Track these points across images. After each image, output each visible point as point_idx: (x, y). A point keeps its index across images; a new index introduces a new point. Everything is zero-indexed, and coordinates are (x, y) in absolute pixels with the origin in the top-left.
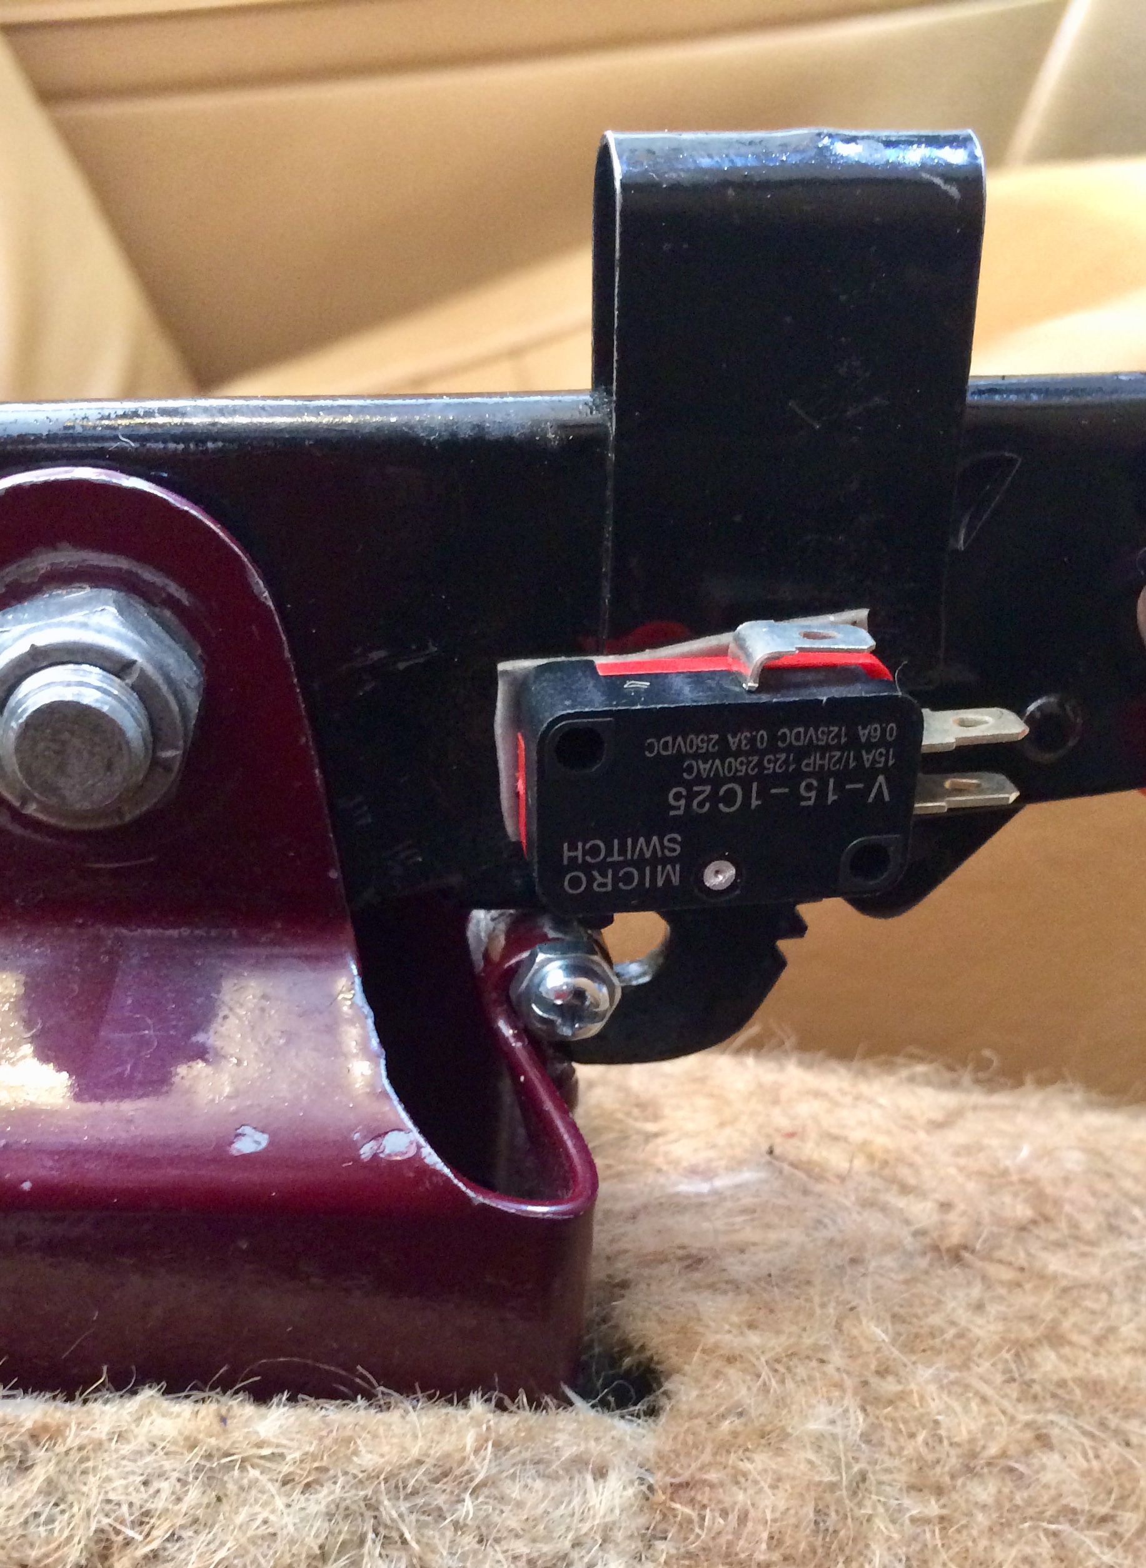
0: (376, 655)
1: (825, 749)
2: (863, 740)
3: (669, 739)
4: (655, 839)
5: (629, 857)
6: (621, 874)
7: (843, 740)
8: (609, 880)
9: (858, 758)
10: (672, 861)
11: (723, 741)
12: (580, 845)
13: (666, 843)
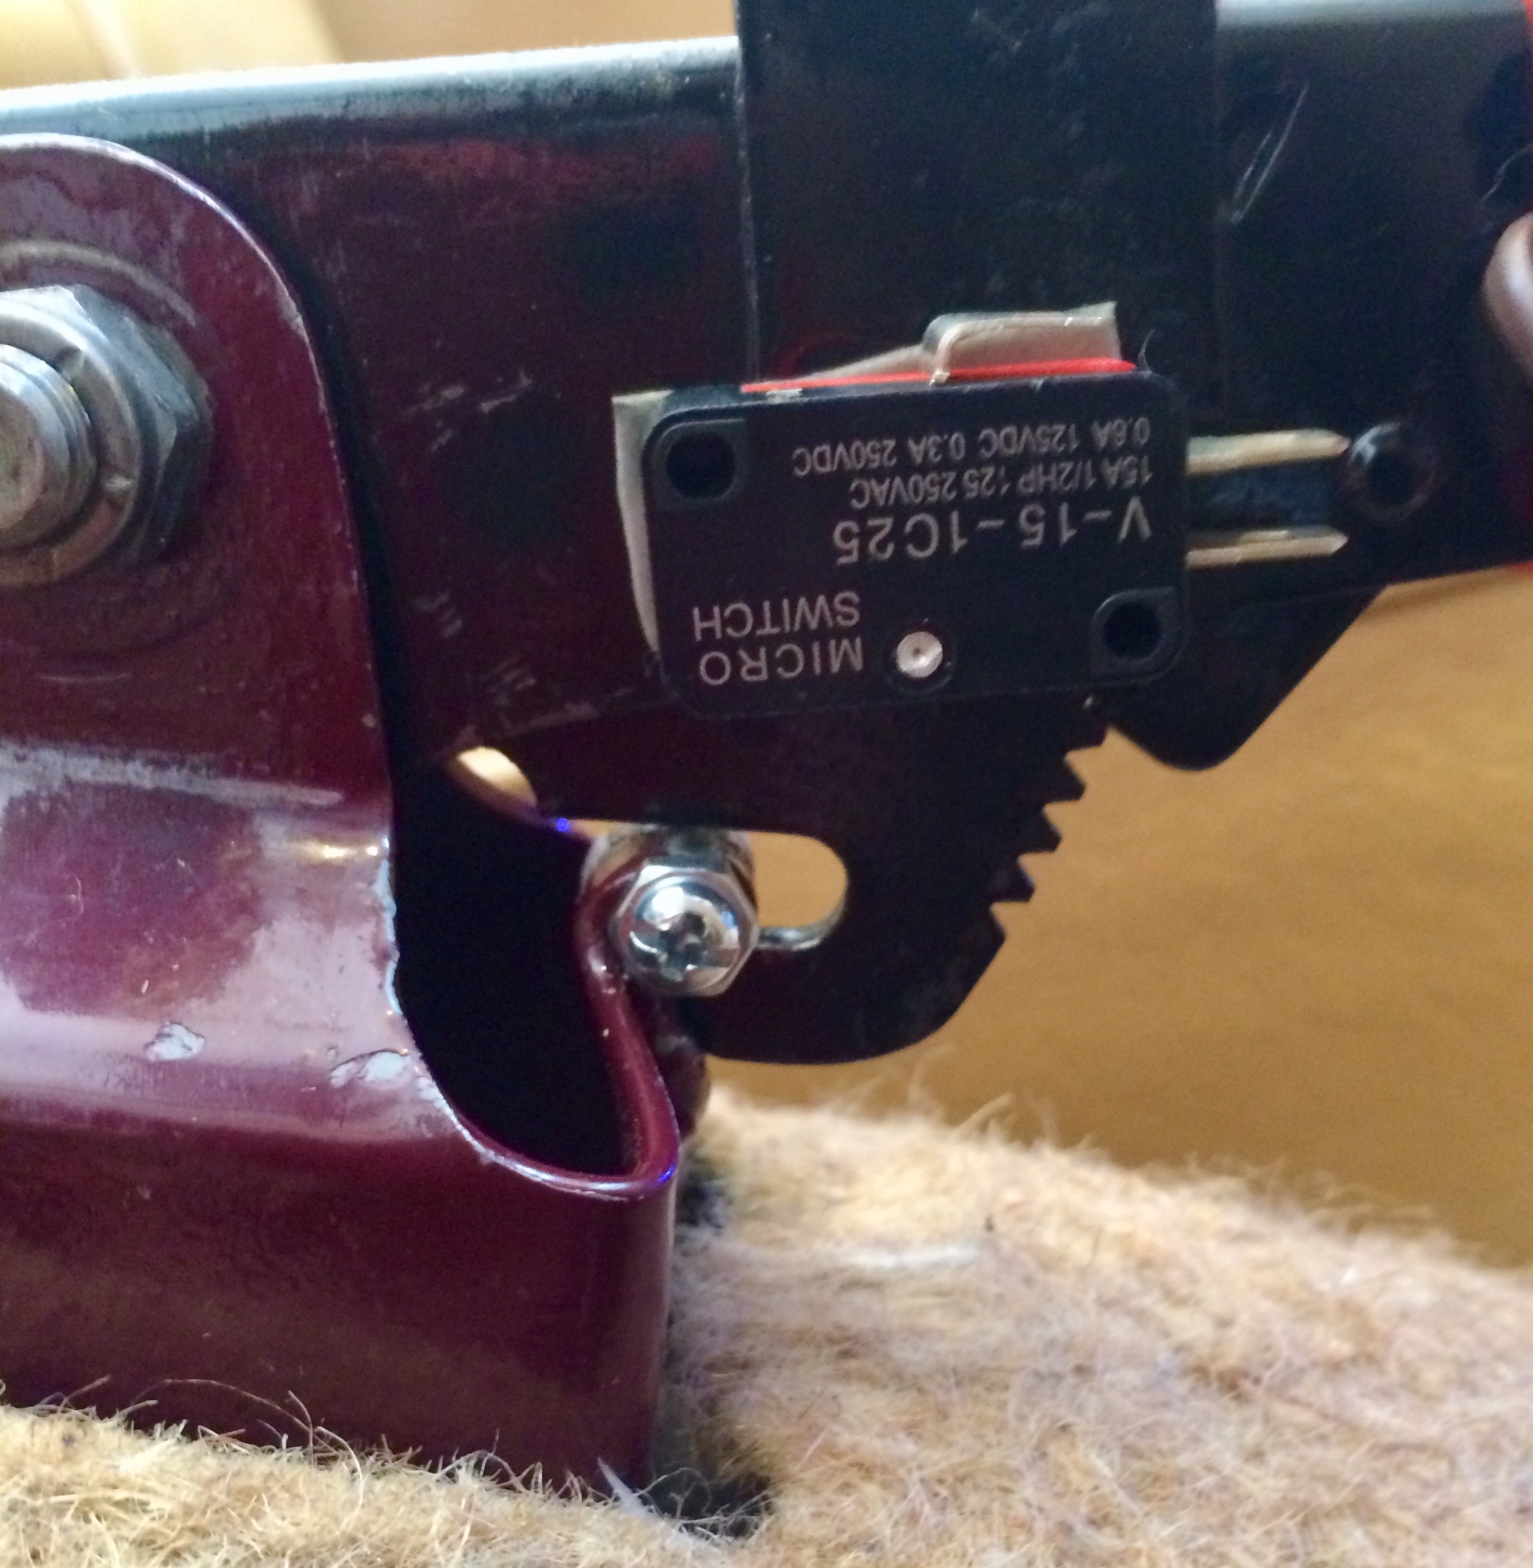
0: (452, 393)
1: (1048, 460)
2: (1103, 443)
3: (826, 448)
4: (821, 600)
5: (787, 627)
6: (778, 654)
7: (1074, 446)
8: (762, 663)
9: (1097, 473)
10: (850, 634)
11: (901, 451)
12: (716, 610)
13: (838, 607)
